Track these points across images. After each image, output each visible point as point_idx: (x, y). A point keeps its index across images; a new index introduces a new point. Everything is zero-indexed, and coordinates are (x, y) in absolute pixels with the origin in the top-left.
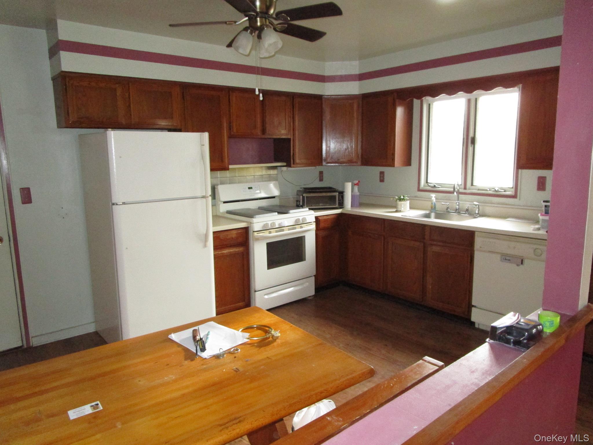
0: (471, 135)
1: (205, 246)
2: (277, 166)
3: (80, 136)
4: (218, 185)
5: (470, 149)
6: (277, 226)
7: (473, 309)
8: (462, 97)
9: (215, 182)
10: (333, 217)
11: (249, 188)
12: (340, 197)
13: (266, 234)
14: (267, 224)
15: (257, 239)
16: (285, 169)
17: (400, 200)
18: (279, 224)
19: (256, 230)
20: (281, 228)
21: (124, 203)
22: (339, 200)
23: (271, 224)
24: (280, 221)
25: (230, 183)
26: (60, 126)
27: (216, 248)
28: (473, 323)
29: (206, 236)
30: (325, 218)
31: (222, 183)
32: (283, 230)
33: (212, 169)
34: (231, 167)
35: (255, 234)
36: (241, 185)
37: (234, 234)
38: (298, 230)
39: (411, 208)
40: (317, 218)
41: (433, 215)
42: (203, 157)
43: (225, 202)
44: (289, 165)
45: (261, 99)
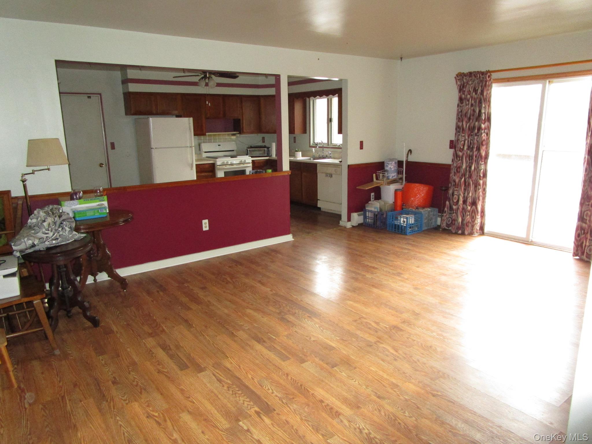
0: (330, 117)
1: (192, 169)
2: (236, 134)
3: (135, 119)
4: (201, 143)
5: (330, 124)
6: (229, 163)
7: (318, 201)
8: (325, 98)
9: (200, 141)
10: (264, 160)
11: (219, 145)
12: (268, 151)
13: (224, 167)
14: (224, 162)
15: (219, 169)
16: (238, 135)
17: (297, 151)
18: (231, 163)
19: (218, 164)
20: (232, 164)
21: (156, 148)
22: (267, 152)
23: (226, 162)
24: (231, 161)
25: (208, 142)
26: (126, 114)
27: (197, 172)
28: (320, 208)
29: (192, 165)
30: (258, 161)
31: (204, 142)
32: (233, 166)
33: (195, 135)
34: (207, 134)
35: (218, 166)
36: (214, 143)
37: (207, 166)
38: (242, 166)
39: (302, 156)
40: (253, 161)
41: (312, 159)
42: (190, 129)
43: (205, 152)
44: (240, 133)
45: (210, 105)
